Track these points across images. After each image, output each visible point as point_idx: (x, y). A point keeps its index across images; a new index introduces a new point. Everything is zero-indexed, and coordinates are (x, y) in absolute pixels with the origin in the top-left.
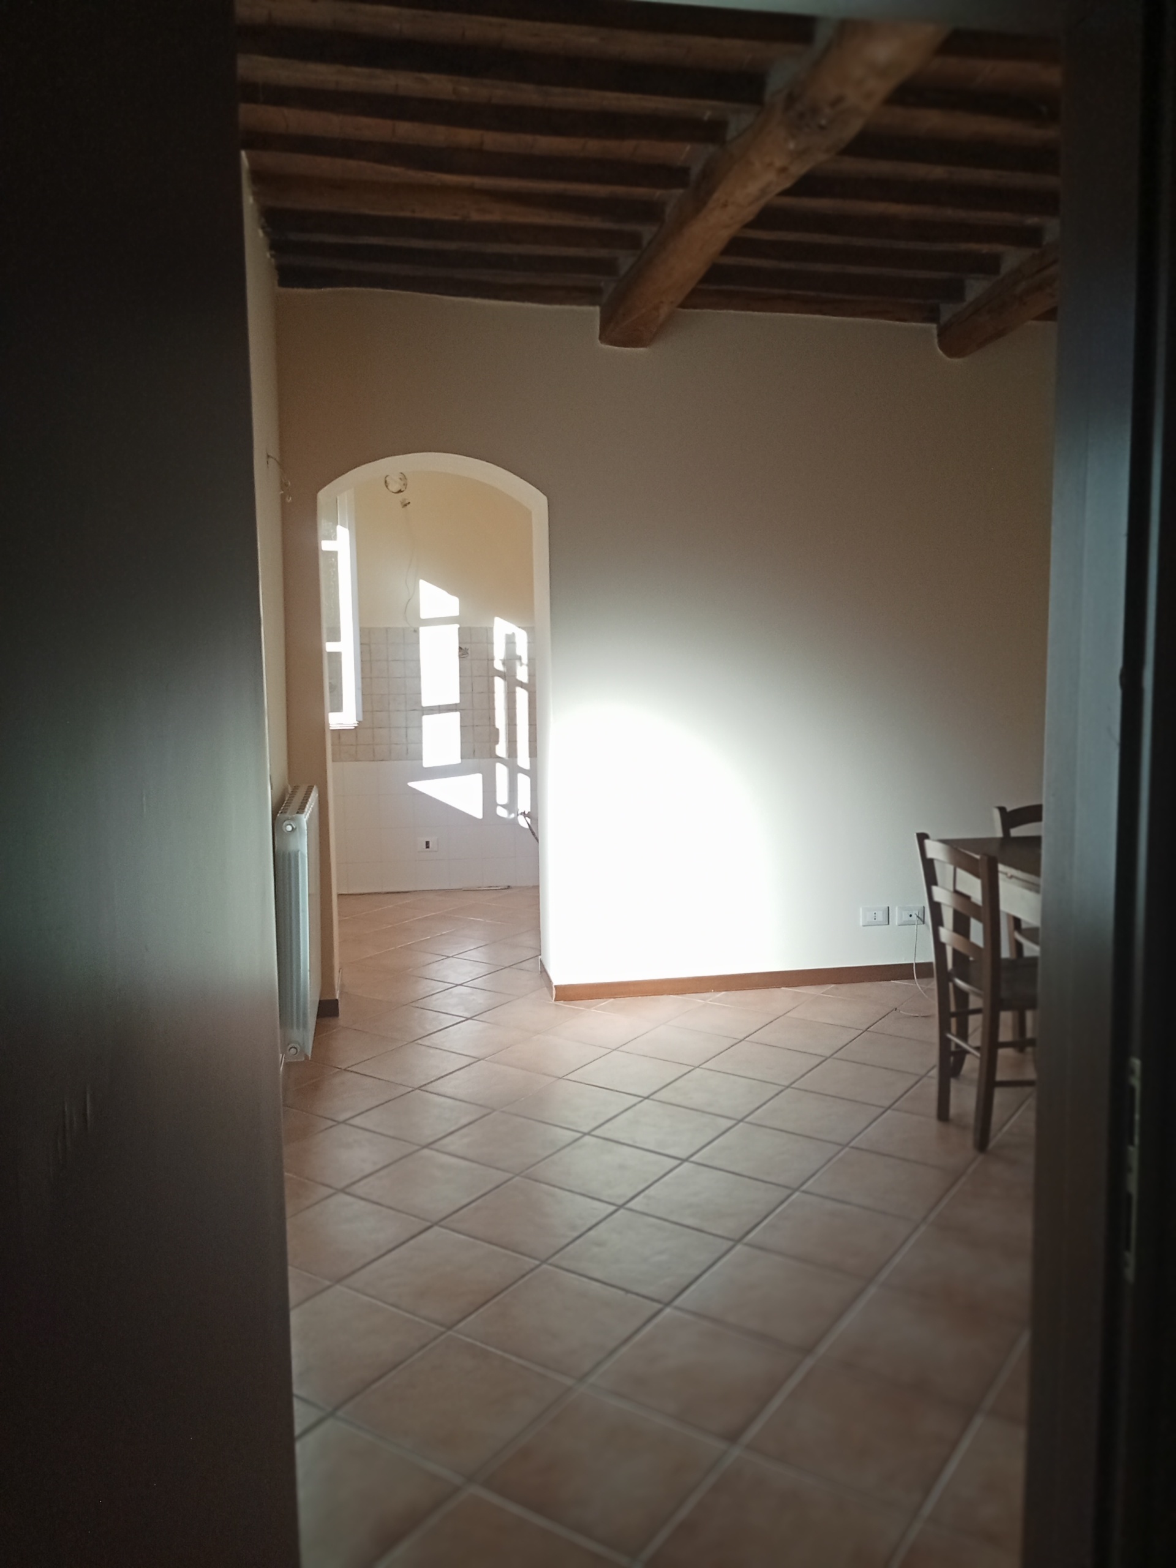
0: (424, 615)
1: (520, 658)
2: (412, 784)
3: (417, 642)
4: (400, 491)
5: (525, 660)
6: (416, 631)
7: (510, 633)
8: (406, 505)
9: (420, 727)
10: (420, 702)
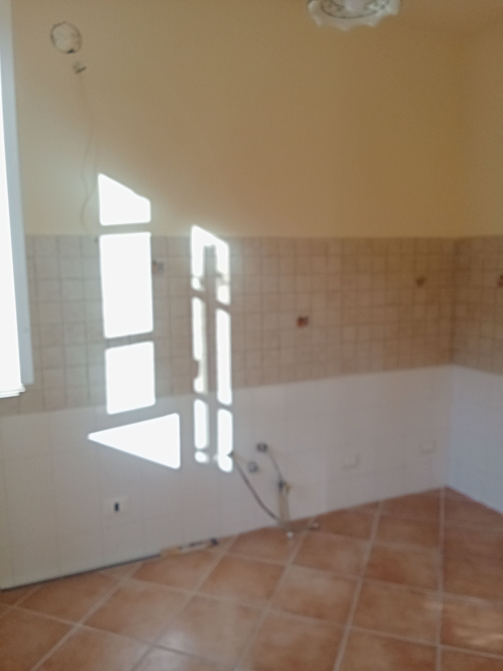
0: (104, 221)
1: (219, 275)
2: (94, 437)
3: (97, 256)
4: (71, 51)
5: (227, 278)
6: (97, 241)
7: (209, 244)
8: (79, 71)
9: (103, 363)
10: (101, 331)
